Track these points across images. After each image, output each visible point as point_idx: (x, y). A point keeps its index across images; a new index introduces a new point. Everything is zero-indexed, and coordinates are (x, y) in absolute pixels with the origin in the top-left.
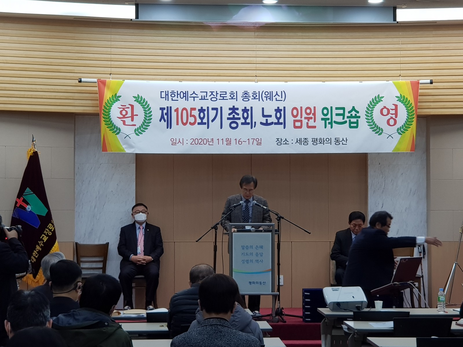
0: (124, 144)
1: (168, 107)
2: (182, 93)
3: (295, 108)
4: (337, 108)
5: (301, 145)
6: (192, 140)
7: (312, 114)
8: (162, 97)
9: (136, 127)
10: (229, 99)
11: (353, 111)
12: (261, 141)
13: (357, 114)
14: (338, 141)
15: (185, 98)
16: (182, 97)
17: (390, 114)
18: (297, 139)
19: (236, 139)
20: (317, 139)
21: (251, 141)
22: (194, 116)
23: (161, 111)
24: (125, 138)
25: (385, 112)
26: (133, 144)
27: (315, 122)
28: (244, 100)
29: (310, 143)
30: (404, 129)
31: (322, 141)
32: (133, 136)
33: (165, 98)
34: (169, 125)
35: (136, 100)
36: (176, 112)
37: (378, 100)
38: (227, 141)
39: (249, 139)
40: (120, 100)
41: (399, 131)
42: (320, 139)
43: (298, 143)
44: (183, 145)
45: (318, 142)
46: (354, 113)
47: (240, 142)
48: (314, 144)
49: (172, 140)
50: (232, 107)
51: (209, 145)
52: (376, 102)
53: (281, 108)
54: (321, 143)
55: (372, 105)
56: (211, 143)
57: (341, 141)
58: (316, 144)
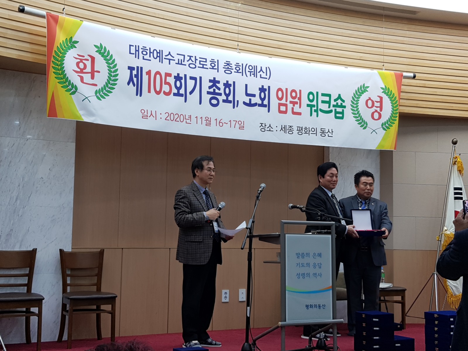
0: (81, 109)
1: (138, 67)
2: (155, 52)
3: (280, 89)
4: (323, 95)
5: (286, 133)
6: (167, 114)
7: (297, 98)
8: (131, 52)
9: (97, 88)
10: (210, 68)
11: (339, 99)
12: (244, 125)
13: (343, 103)
14: (324, 132)
15: (158, 58)
16: (155, 57)
17: (375, 106)
18: (282, 126)
19: (216, 119)
20: (302, 128)
21: (233, 123)
22: (169, 84)
23: (129, 70)
24: (83, 101)
25: (370, 104)
26: (94, 111)
27: (300, 107)
28: (226, 72)
29: (295, 132)
31: (307, 131)
32: (94, 99)
33: (134, 55)
34: (139, 92)
35: (99, 52)
36: (148, 75)
37: (363, 90)
38: (207, 121)
39: (230, 121)
40: (76, 48)
41: (384, 126)
42: (306, 128)
43: (283, 131)
44: (156, 120)
45: (303, 132)
46: (339, 102)
47: (220, 123)
48: (299, 133)
49: (143, 111)
50: (213, 79)
51: (186, 123)
52: (361, 91)
53: (266, 87)
54: (306, 133)
55: (357, 95)
56: (188, 121)
57: (327, 132)
58: (301, 133)
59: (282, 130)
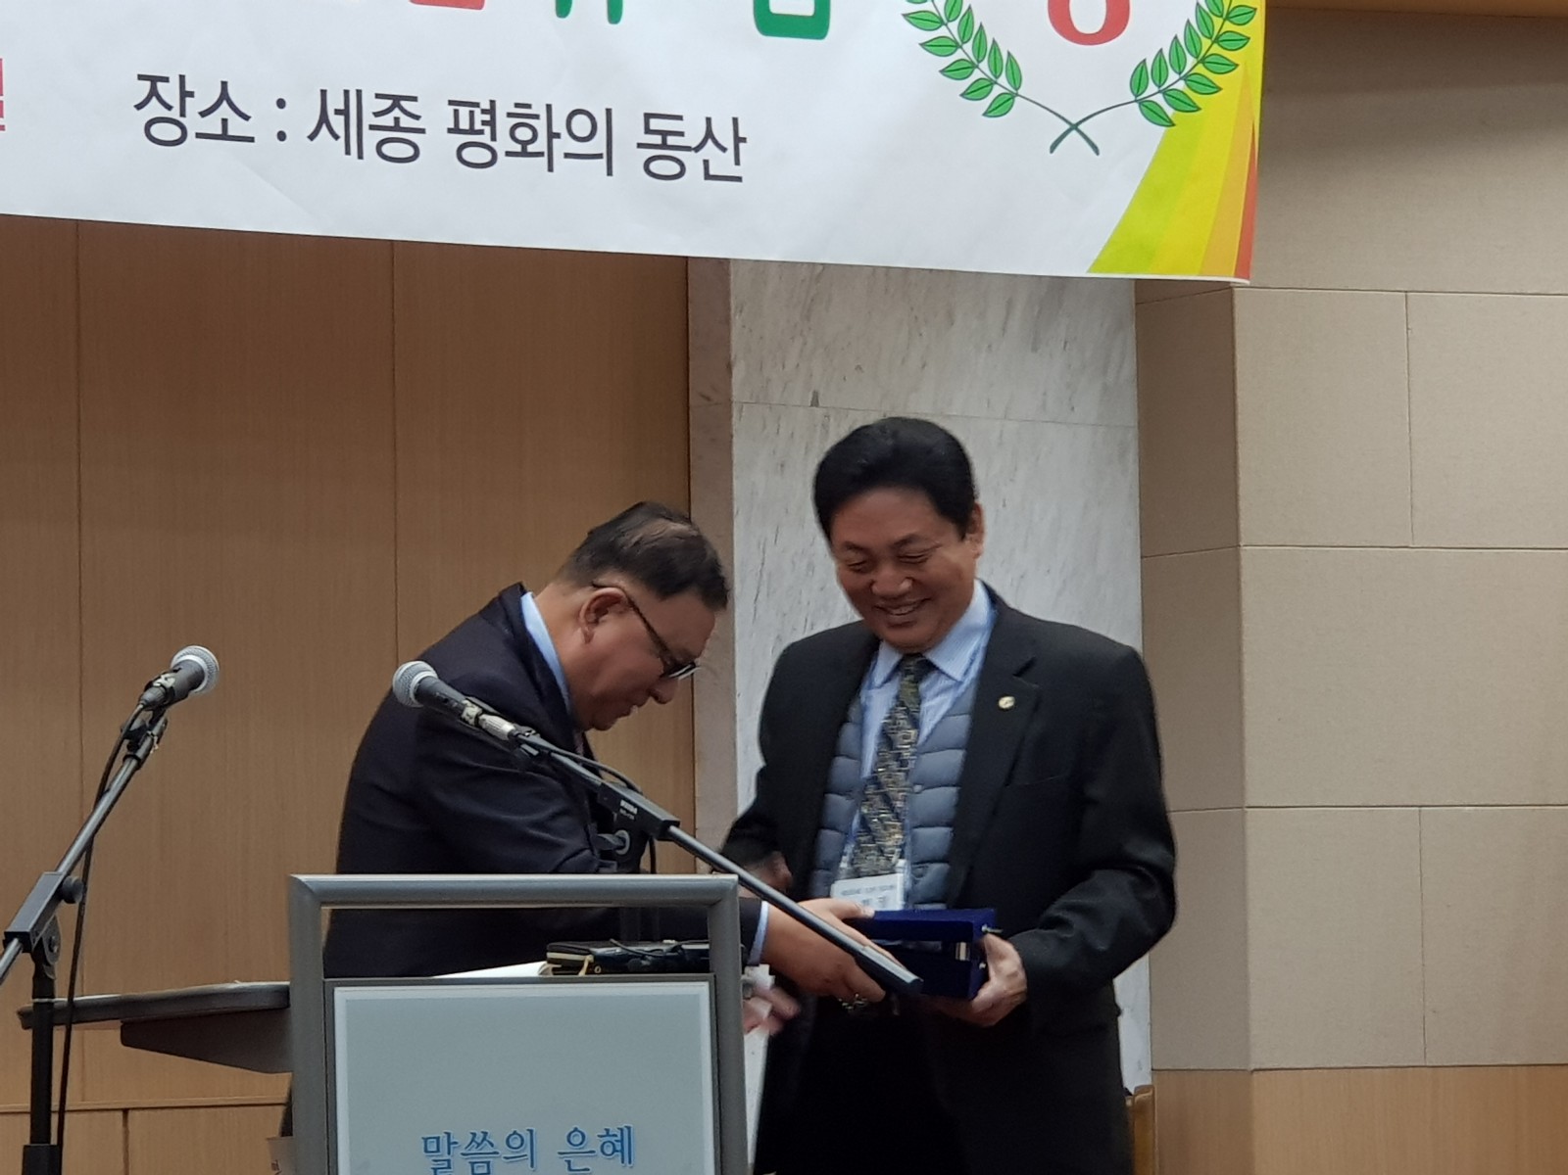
5: (360, 154)
14: (671, 140)
18: (323, 95)
20: (491, 111)
29: (437, 144)
30: (1185, 78)
31: (534, 134)
41: (1152, 88)
42: (522, 114)
43: (334, 136)
45: (503, 143)
48: (467, 154)
54: (524, 153)
57: (694, 146)
58: (486, 156)
59: (324, 128)
